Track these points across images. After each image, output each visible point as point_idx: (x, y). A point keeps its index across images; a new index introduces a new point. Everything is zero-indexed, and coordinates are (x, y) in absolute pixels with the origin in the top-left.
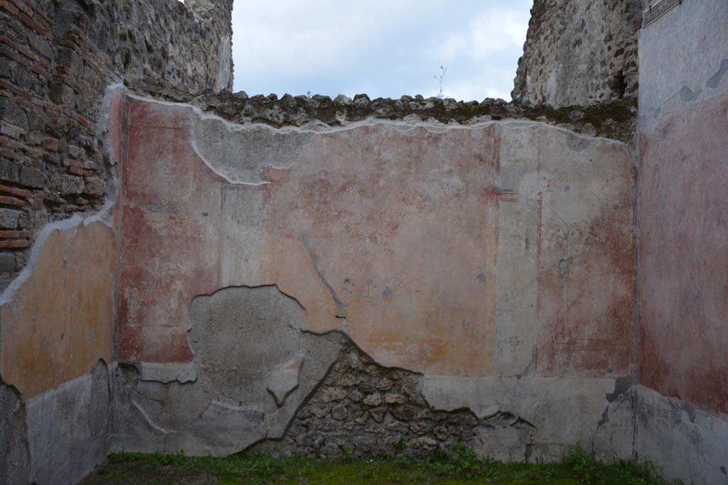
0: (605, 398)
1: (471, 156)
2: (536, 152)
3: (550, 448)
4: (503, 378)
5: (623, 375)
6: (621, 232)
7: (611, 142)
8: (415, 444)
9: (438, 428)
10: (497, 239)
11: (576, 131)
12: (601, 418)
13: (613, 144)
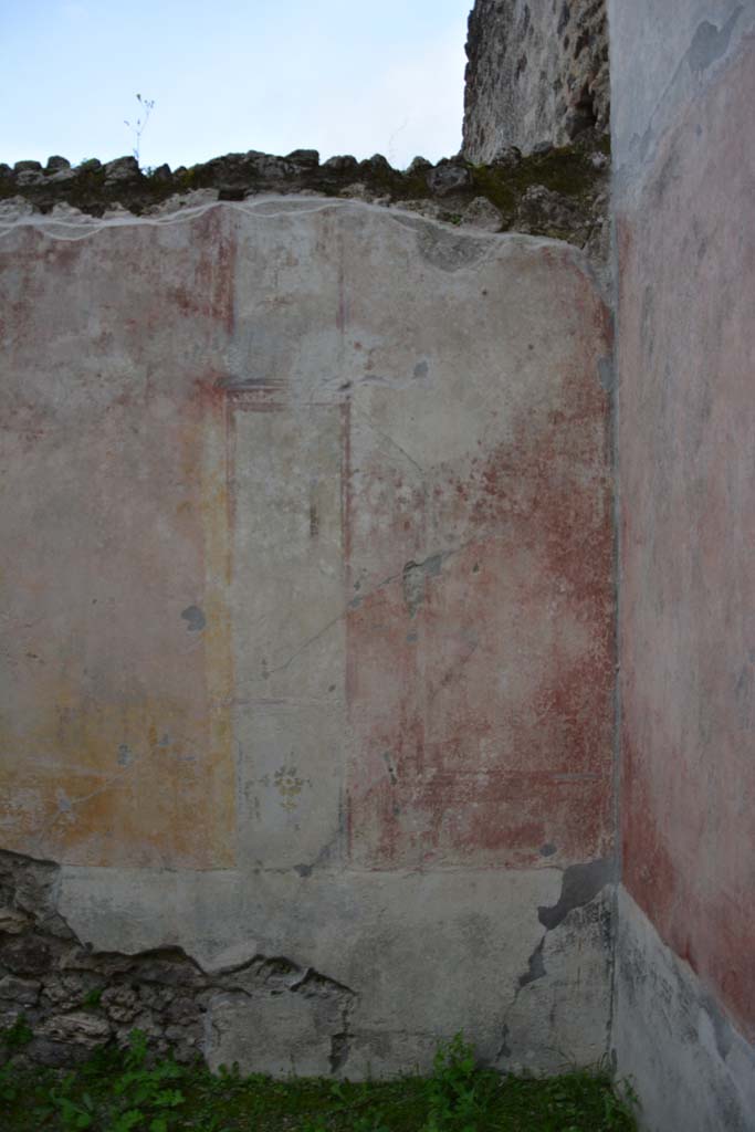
0: (536, 919)
1: (157, 294)
2: (334, 277)
3: (395, 1042)
4: (262, 873)
5: (580, 858)
6: (573, 483)
7: (541, 242)
8: (56, 1032)
9: (108, 993)
10: (232, 514)
11: (445, 218)
12: (527, 968)
13: (545, 248)
